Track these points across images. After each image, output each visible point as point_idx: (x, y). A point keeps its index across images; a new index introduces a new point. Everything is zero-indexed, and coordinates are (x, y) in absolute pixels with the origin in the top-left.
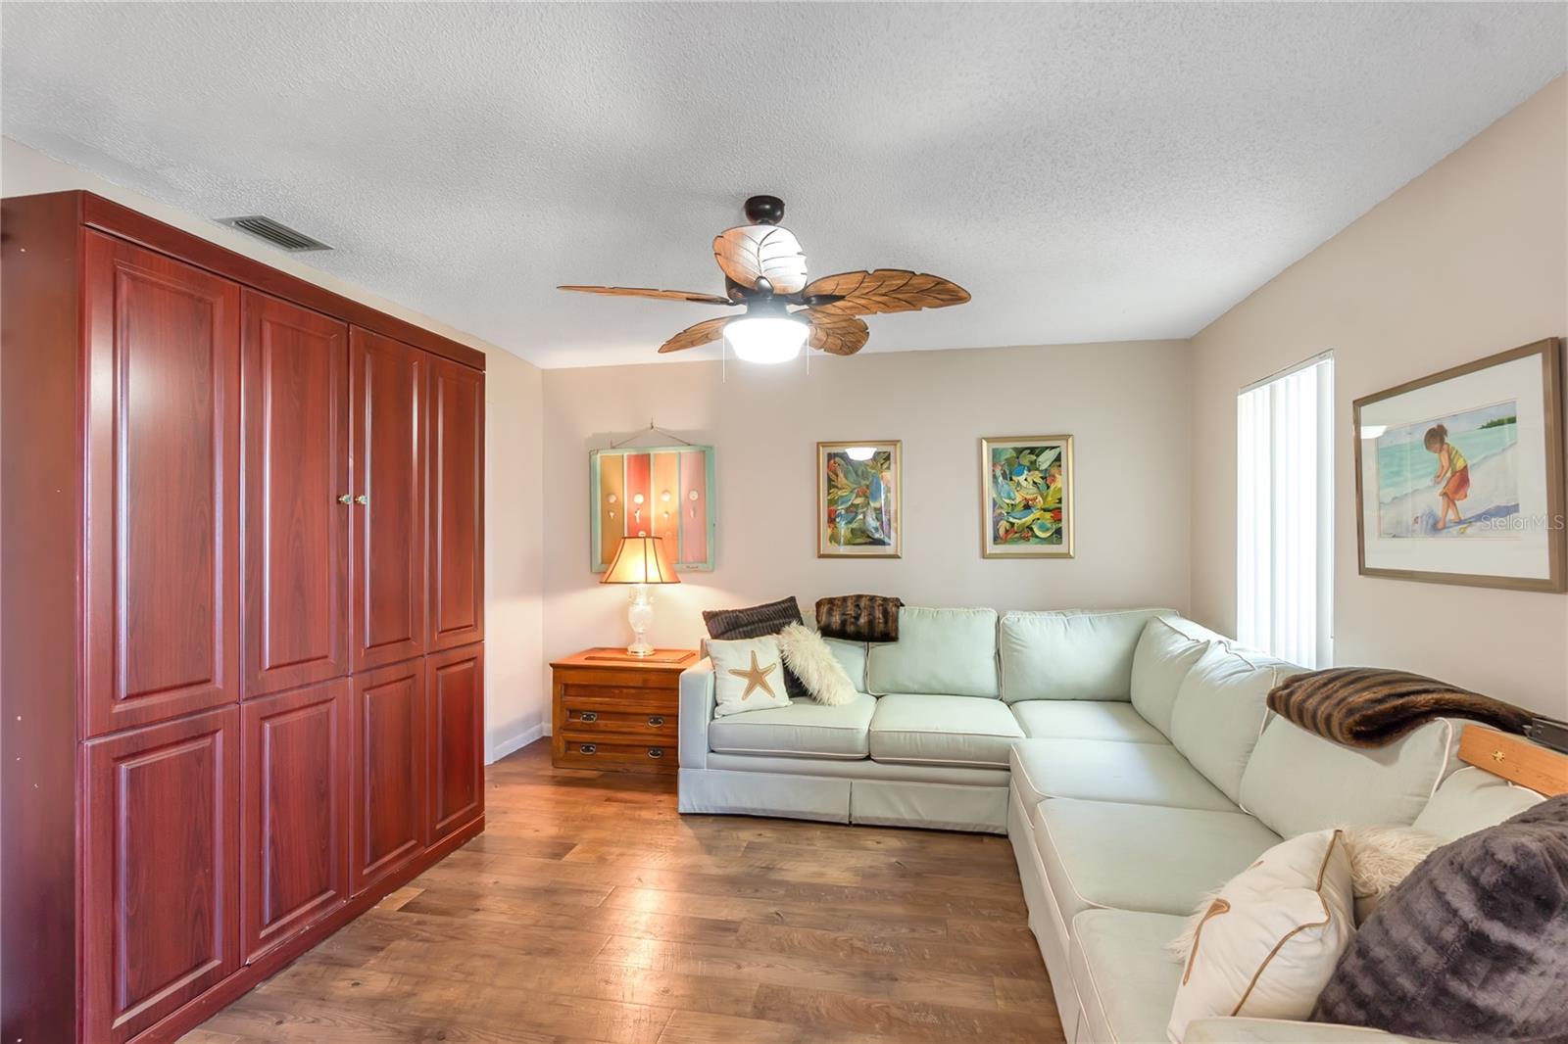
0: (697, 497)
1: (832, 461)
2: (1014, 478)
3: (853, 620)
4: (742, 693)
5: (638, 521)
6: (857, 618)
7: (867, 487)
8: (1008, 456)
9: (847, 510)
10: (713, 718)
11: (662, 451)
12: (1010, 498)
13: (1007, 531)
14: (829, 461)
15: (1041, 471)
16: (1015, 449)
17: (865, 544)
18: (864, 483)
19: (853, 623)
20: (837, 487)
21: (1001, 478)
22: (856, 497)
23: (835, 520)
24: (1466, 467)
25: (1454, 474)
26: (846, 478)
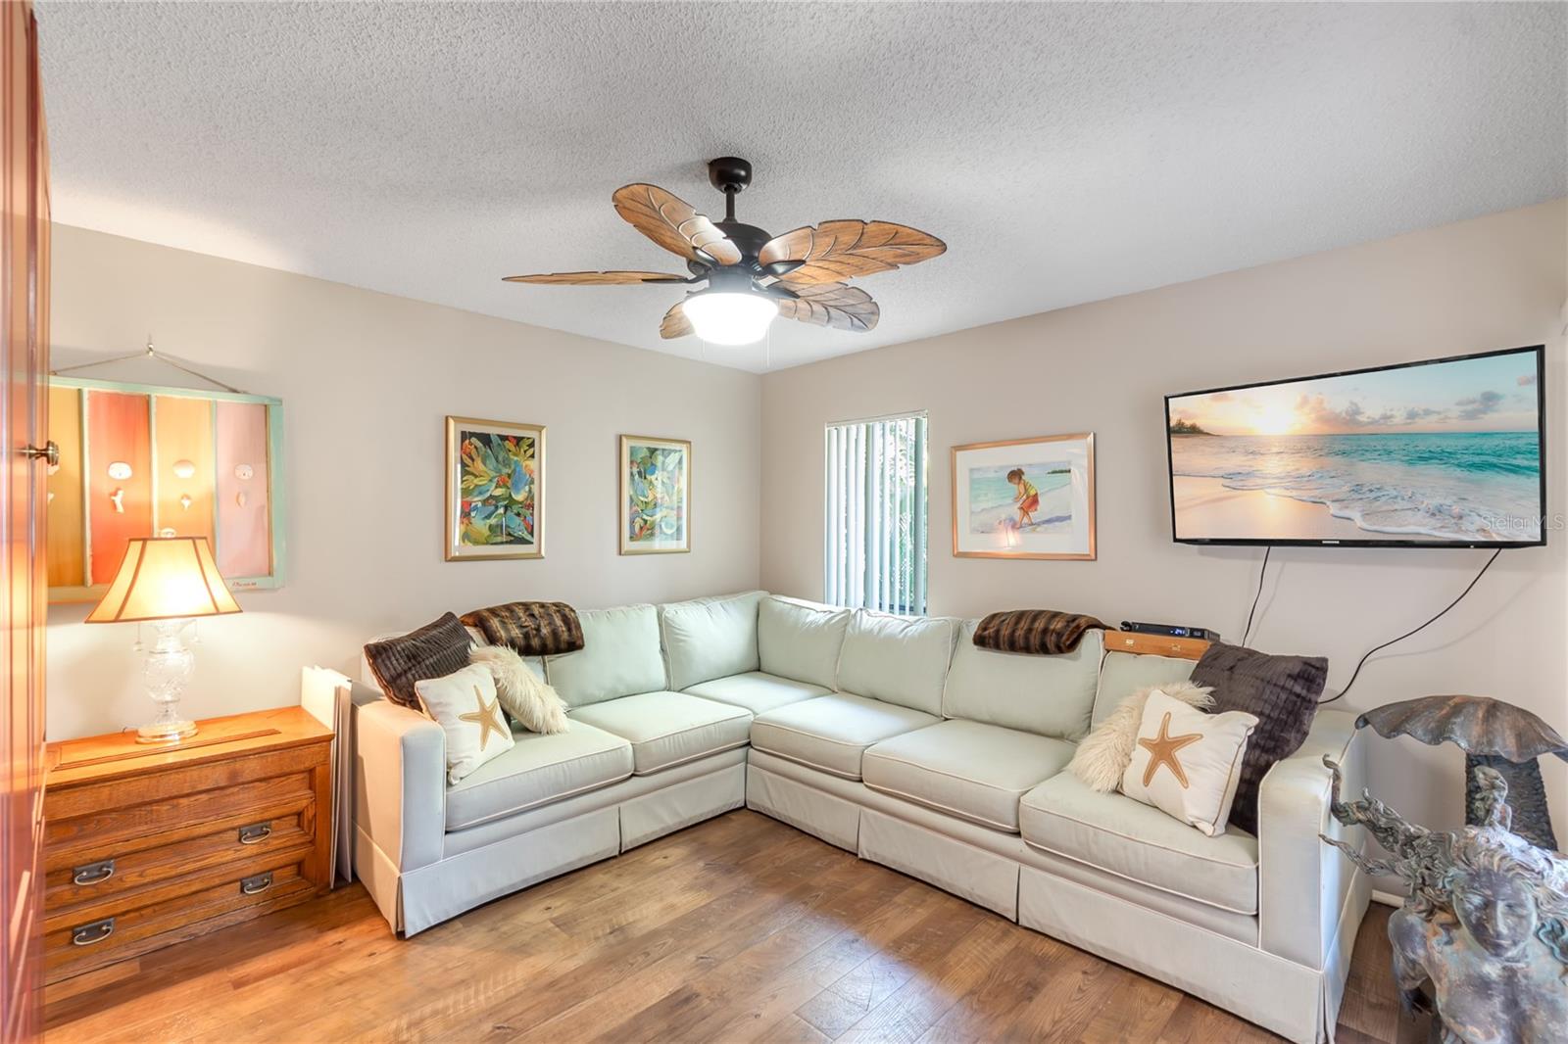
0: (250, 473)
1: (467, 441)
2: (647, 476)
3: (534, 632)
4: (479, 741)
5: (120, 509)
6: (538, 629)
7: (509, 476)
8: (643, 455)
9: (485, 502)
10: (449, 784)
11: (176, 395)
12: (644, 496)
13: (641, 528)
14: (463, 441)
15: (668, 472)
16: (649, 448)
17: (507, 543)
18: (506, 471)
19: (536, 635)
20: (473, 474)
21: (637, 476)
22: (496, 487)
23: (470, 514)
24: (1036, 494)
25: (1028, 497)
26: (485, 464)
